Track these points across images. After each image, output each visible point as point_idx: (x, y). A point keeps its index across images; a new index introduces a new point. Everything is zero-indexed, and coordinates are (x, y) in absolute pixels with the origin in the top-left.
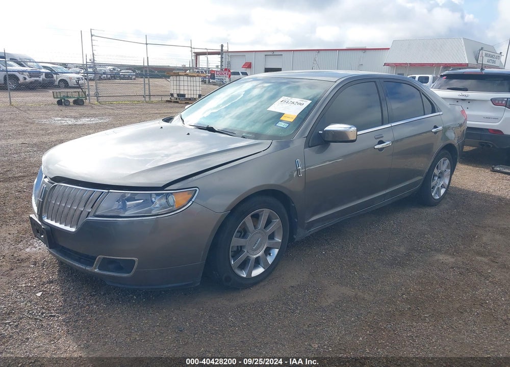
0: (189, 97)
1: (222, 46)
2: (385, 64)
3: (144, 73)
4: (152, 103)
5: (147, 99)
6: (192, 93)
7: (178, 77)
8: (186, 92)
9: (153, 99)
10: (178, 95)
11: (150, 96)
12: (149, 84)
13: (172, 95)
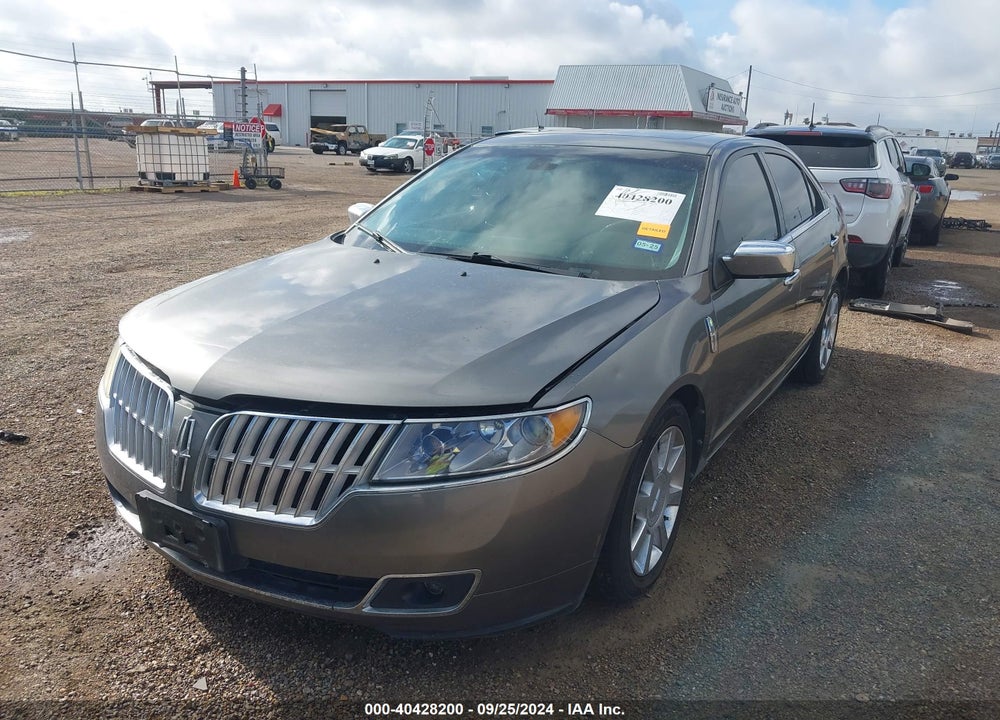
0: (184, 179)
1: (243, 71)
2: (548, 112)
3: (74, 127)
4: (98, 193)
5: (86, 185)
6: (190, 171)
7: (156, 137)
8: (176, 169)
9: (98, 185)
10: (158, 175)
11: (92, 177)
12: (87, 152)
13: (143, 175)
